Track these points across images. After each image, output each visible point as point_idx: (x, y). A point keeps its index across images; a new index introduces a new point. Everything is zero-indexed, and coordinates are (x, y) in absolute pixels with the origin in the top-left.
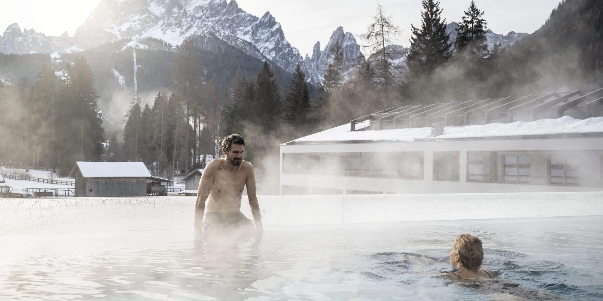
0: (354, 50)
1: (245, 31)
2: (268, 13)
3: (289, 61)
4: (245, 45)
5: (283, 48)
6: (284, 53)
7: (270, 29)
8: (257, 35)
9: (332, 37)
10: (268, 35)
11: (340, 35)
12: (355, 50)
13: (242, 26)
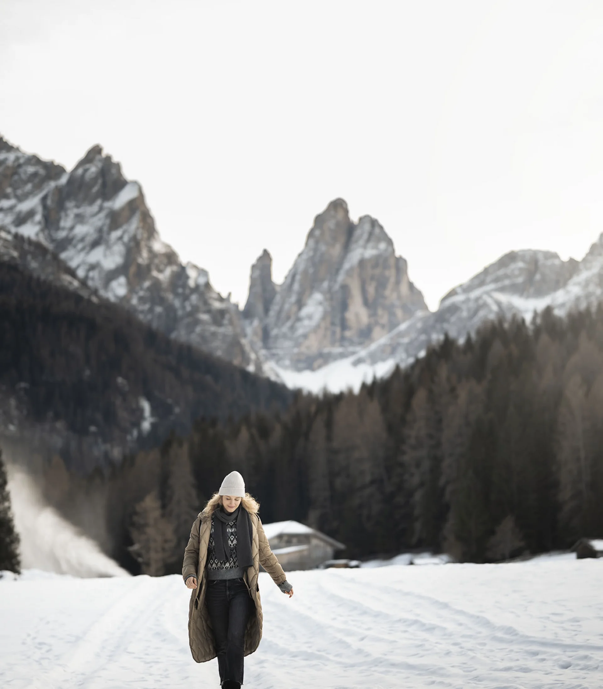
0: (387, 273)
1: (20, 213)
2: (96, 151)
3: (174, 310)
4: (23, 254)
5: (153, 267)
6: (156, 284)
7: (107, 204)
8: (62, 224)
9: (311, 234)
10: (99, 224)
11: (338, 224)
12: (391, 273)
13: (6, 197)
